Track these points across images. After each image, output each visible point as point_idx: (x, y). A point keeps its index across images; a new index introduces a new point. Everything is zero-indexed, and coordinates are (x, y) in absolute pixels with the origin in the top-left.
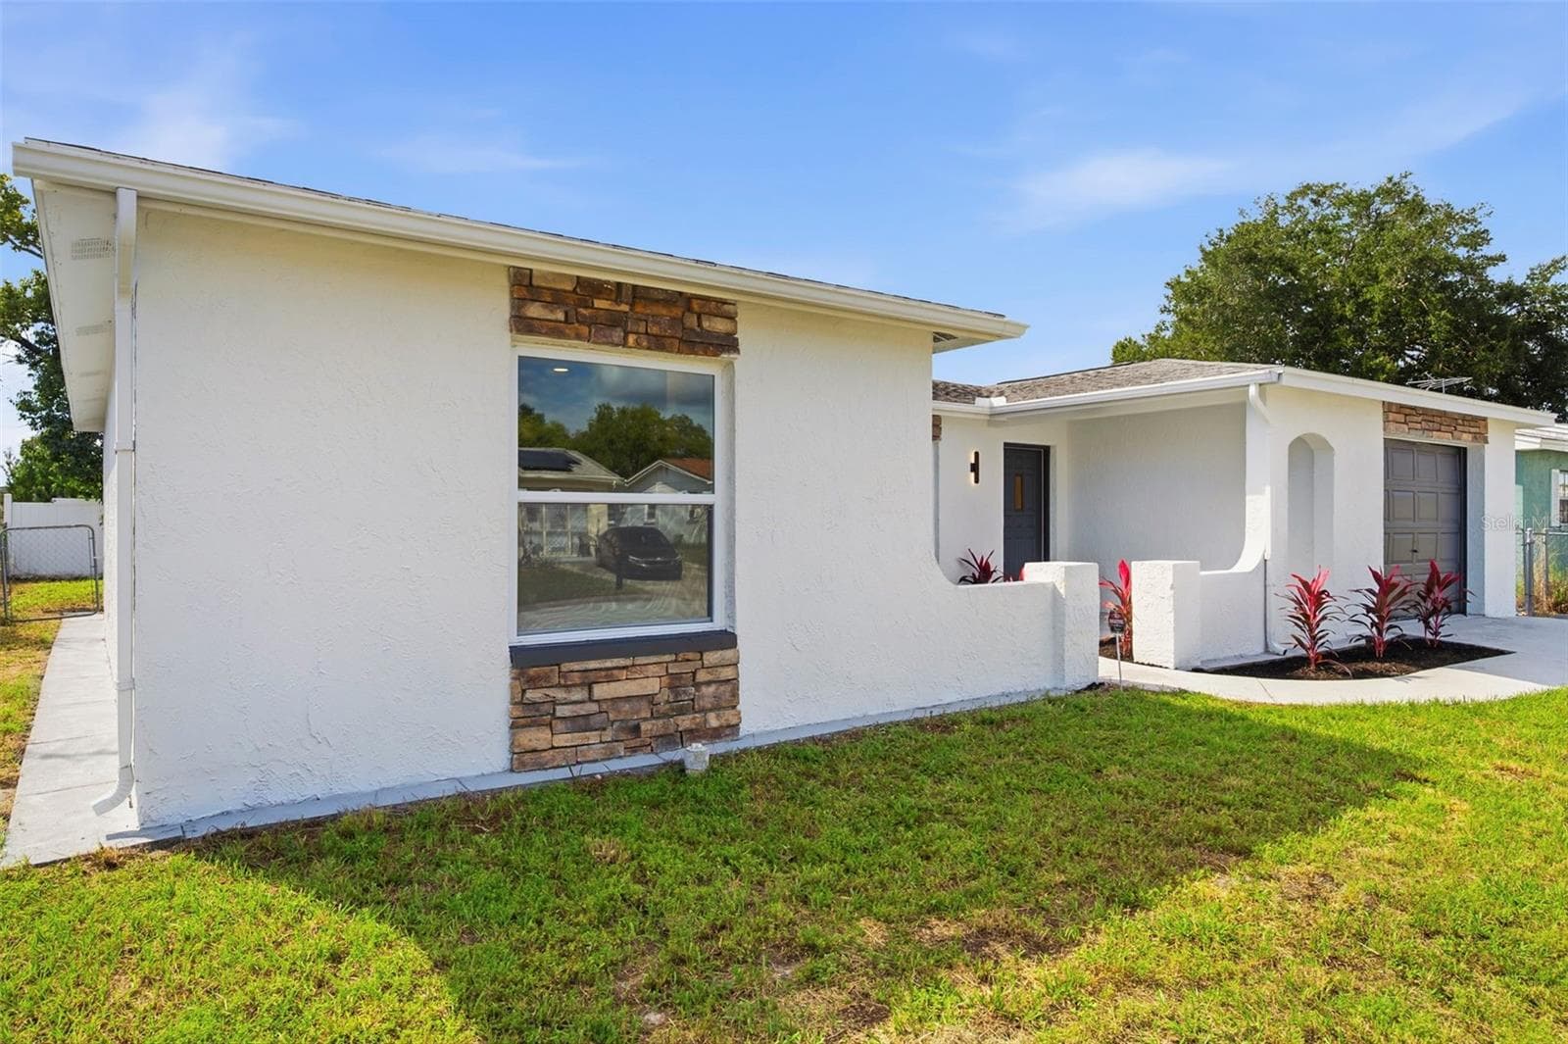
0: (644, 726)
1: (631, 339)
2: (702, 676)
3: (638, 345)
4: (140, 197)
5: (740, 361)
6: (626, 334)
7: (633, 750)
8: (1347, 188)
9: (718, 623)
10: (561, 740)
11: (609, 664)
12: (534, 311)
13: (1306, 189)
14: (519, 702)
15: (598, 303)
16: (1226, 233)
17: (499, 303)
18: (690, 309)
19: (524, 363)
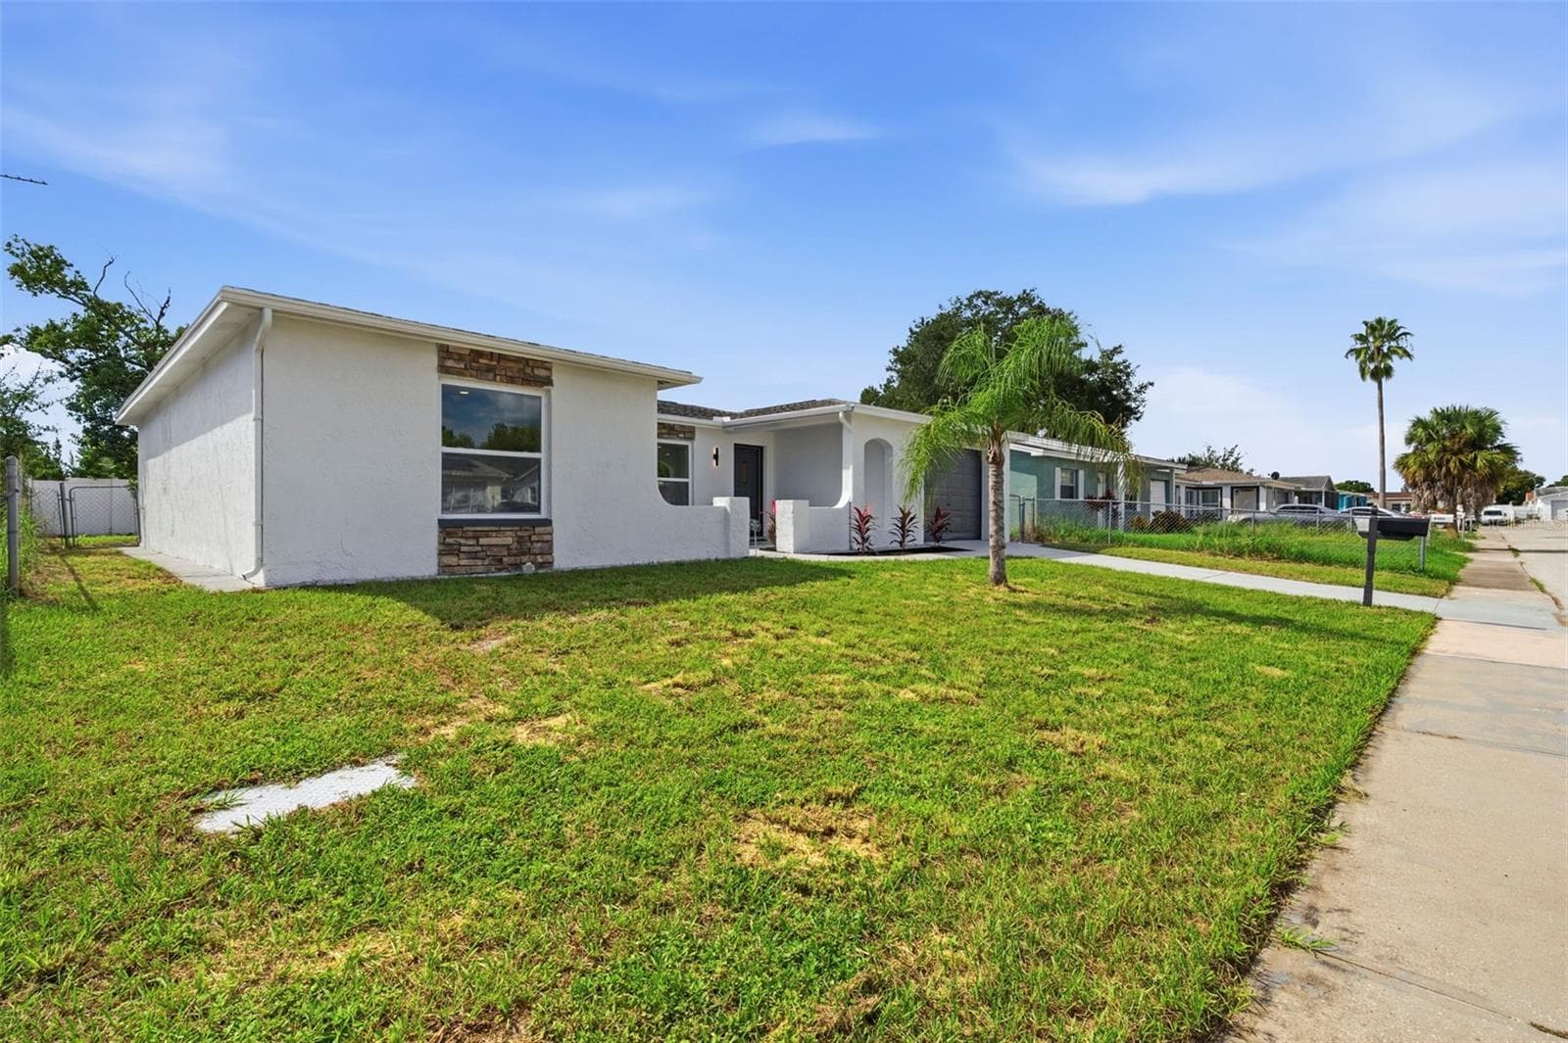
0: (504, 559)
1: (498, 378)
2: (534, 538)
3: (501, 381)
4: (274, 311)
5: (554, 390)
6: (495, 376)
7: (500, 570)
8: (1003, 294)
9: (543, 515)
10: (462, 562)
11: (486, 529)
12: (450, 363)
13: (979, 294)
14: (442, 543)
15: (481, 361)
16: (926, 321)
17: (433, 360)
18: (528, 364)
19: (445, 387)
